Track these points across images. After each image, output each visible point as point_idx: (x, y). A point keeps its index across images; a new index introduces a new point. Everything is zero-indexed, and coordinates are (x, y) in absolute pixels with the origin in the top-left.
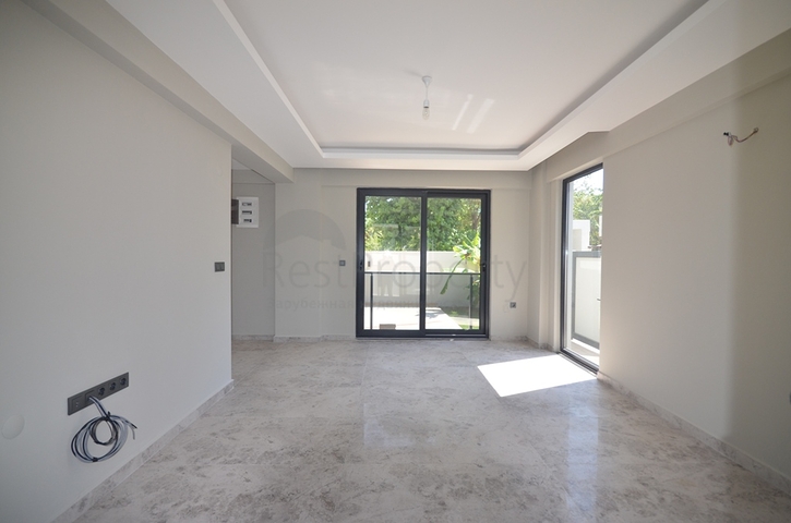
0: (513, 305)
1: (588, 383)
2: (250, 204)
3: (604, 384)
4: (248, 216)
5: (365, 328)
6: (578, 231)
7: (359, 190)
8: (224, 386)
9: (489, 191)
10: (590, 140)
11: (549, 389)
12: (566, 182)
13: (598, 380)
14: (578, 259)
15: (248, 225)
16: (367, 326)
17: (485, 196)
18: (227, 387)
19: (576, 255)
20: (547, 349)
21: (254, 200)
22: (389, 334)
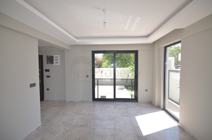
0: (146, 90)
1: (175, 127)
2: (57, 57)
3: (181, 129)
4: (57, 61)
5: (96, 98)
6: (170, 61)
7: (93, 52)
8: (37, 127)
9: (138, 51)
10: (176, 32)
11: (159, 132)
12: (166, 48)
13: (179, 126)
14: (170, 72)
15: (57, 64)
16: (96, 97)
17: (136, 52)
18: (39, 127)
19: (170, 71)
20: (158, 108)
21: (58, 56)
22: (103, 100)
